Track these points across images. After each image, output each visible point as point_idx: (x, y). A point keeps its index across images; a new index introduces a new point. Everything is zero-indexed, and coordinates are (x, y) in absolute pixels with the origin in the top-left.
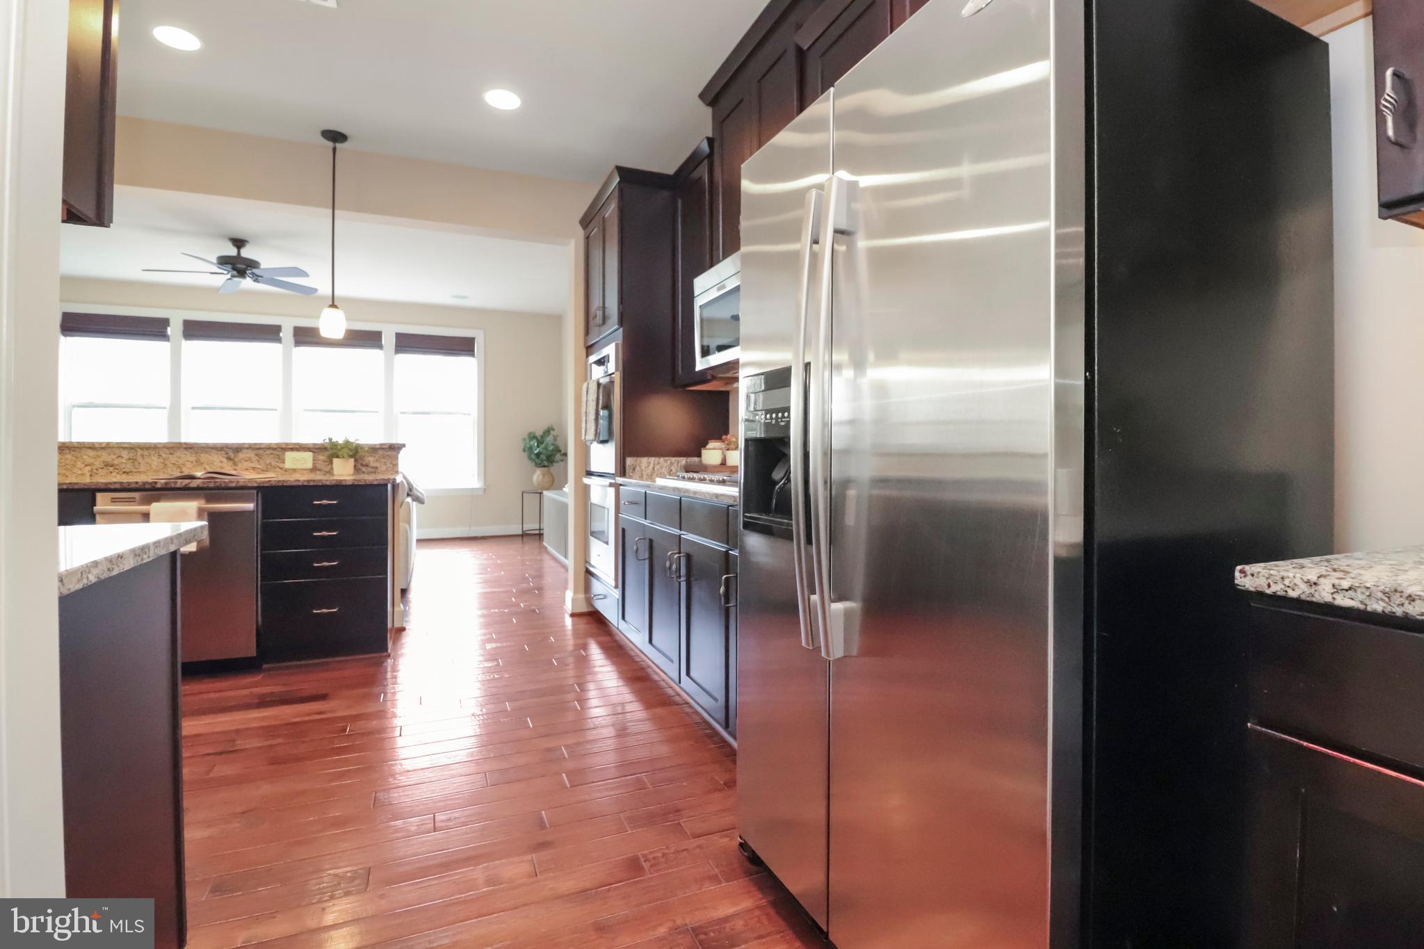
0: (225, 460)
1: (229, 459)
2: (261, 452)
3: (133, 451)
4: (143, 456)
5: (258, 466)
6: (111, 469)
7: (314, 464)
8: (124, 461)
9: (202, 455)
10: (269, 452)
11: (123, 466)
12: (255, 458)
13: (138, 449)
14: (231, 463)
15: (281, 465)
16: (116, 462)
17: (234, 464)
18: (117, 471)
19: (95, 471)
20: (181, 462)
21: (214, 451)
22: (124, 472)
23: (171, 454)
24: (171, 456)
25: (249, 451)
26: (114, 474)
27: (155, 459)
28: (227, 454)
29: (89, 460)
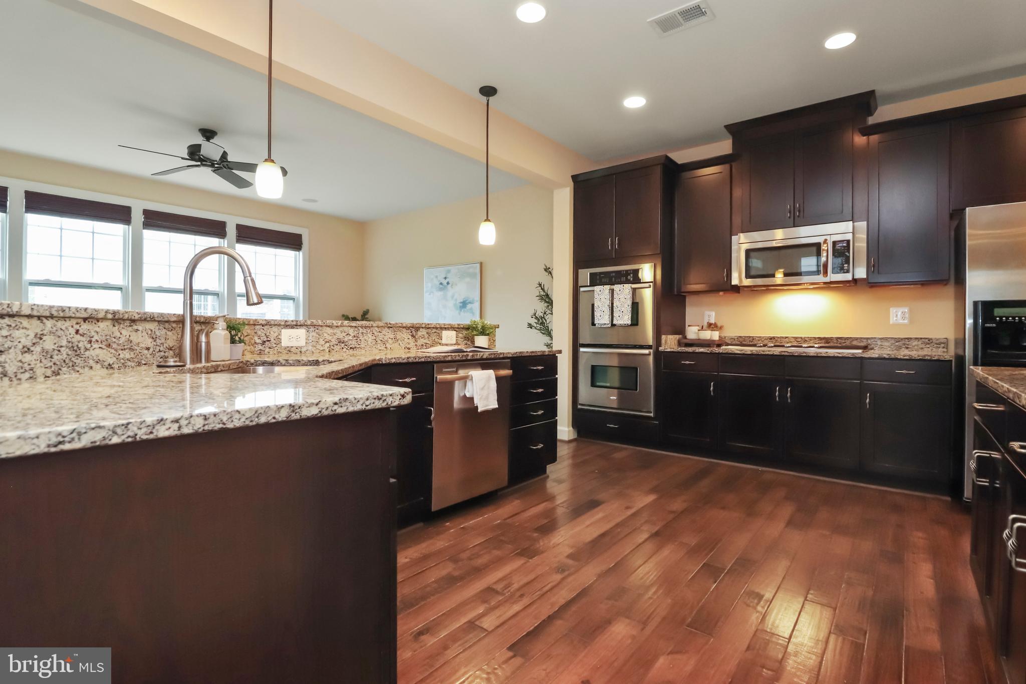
0: (410, 337)
1: (413, 336)
2: (429, 330)
3: (356, 329)
4: (362, 333)
5: (428, 342)
6: (343, 345)
7: (457, 340)
8: (350, 338)
9: (398, 333)
10: (434, 330)
11: (350, 342)
12: (426, 336)
13: (359, 328)
14: (414, 340)
15: (440, 341)
16: (346, 339)
17: (415, 340)
18: (346, 347)
19: (332, 347)
20: (386, 339)
21: (404, 330)
22: (351, 348)
23: (379, 332)
24: (379, 334)
25: (424, 330)
26: (345, 350)
27: (370, 336)
28: (411, 332)
29: (329, 338)
